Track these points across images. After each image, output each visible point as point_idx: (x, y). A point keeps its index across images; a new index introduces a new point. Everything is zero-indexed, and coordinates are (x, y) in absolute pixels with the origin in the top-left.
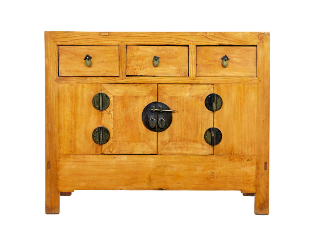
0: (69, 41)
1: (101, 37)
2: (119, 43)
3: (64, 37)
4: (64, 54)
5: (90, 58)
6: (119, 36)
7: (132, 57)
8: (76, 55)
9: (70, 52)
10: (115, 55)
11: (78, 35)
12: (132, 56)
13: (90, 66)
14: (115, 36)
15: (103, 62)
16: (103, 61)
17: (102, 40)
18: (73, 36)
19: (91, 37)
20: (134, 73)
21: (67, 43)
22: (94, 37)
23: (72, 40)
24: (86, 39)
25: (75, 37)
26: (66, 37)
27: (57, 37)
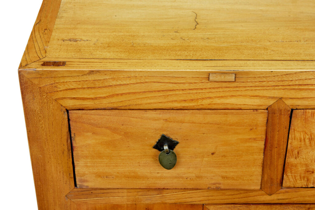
0: (105, 98)
1: (209, 85)
2: (271, 102)
3: (85, 86)
4: (88, 131)
5: (173, 144)
6: (274, 84)
7: (307, 141)
8: (127, 135)
9: (107, 128)
10: (254, 137)
11: (133, 81)
12: (307, 137)
13: (171, 166)
14: (257, 84)
15: (213, 154)
16: (213, 151)
17: (211, 95)
18: (114, 83)
19: (176, 87)
20: (308, 180)
21: (97, 102)
22: (186, 86)
23: (112, 96)
24: (159, 91)
25: (122, 87)
26: (91, 88)
27: (62, 87)
